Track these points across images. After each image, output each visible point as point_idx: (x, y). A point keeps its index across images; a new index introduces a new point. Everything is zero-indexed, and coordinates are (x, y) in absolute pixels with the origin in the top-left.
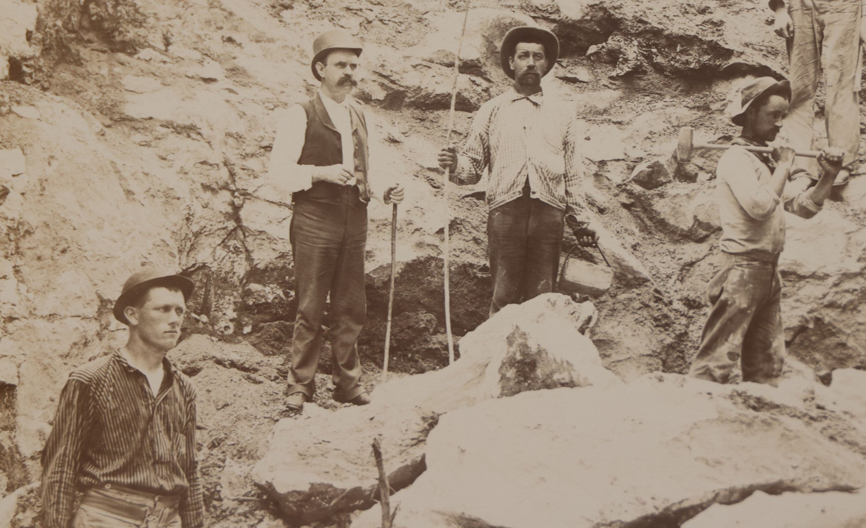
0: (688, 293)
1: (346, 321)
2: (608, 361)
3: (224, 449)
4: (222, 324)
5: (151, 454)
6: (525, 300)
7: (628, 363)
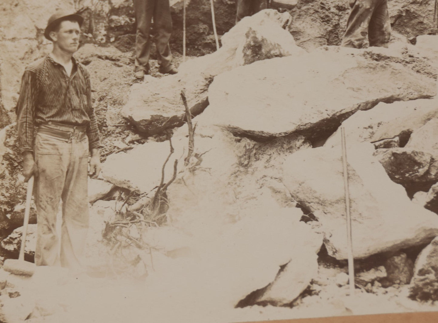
0: (338, 3)
1: (162, 32)
2: (299, 42)
3: (106, 101)
4: (99, 38)
5: (70, 105)
6: (253, 14)
7: (309, 42)
